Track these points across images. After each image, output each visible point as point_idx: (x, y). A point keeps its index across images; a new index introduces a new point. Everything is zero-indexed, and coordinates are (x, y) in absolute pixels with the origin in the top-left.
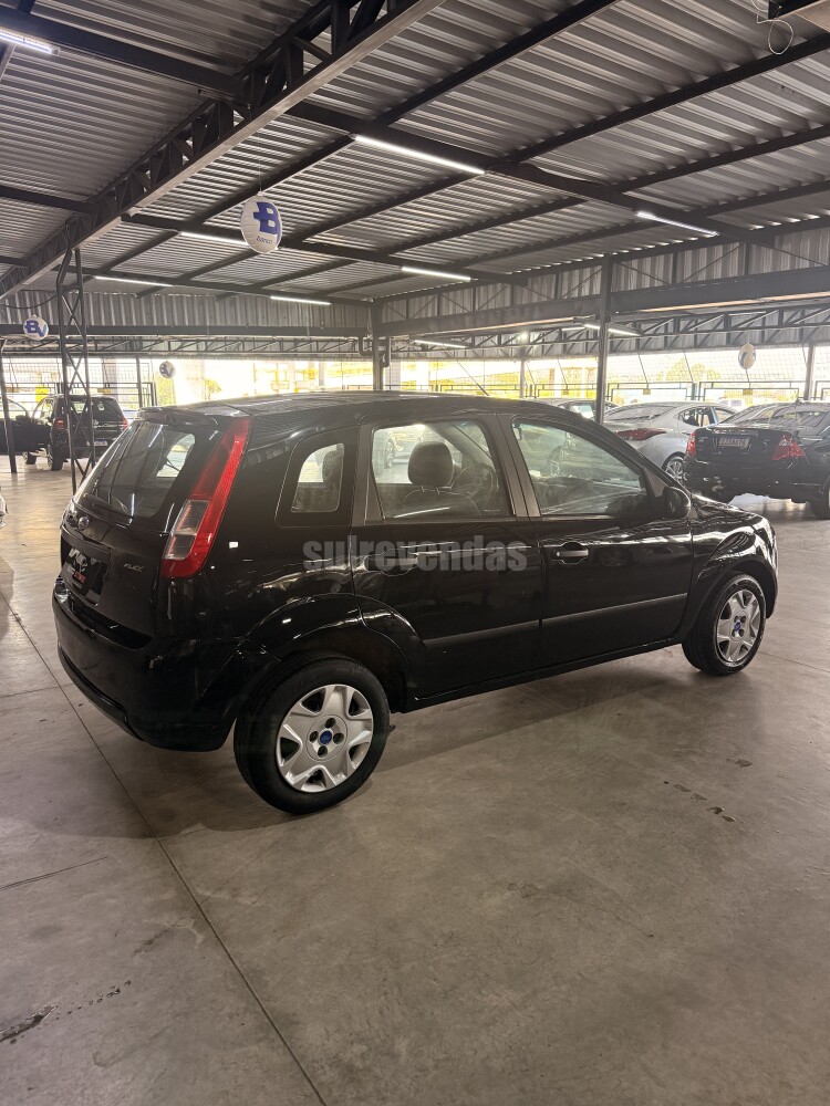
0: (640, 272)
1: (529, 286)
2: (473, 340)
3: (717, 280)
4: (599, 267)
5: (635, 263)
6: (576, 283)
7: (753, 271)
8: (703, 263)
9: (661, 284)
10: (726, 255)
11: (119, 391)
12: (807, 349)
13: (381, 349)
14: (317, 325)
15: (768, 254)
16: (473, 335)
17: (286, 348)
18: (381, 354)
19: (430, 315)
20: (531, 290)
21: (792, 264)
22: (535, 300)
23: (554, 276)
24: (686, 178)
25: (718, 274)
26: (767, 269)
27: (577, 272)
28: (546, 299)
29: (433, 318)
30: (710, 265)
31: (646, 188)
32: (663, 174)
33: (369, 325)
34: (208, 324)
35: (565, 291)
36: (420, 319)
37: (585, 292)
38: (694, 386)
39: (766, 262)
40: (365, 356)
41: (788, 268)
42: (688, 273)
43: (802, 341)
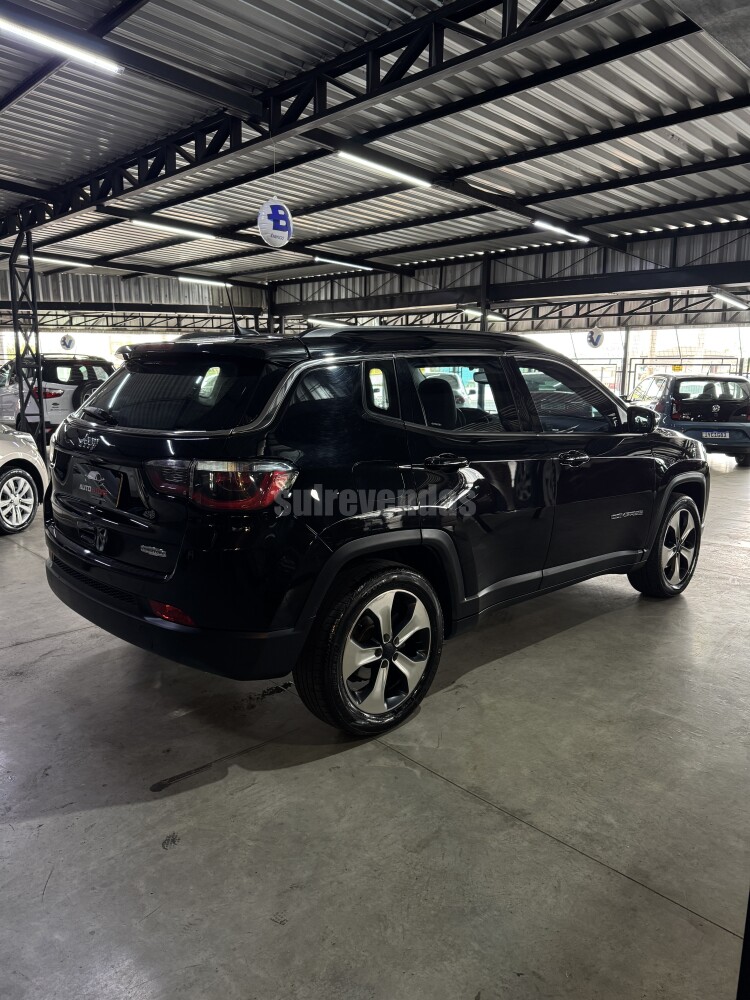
0: (514, 268)
1: (416, 277)
3: (579, 277)
4: (479, 263)
5: (510, 261)
6: (458, 275)
7: (609, 271)
8: (568, 263)
9: (533, 278)
10: (586, 257)
14: (216, 304)
15: (621, 258)
19: (323, 298)
20: (418, 280)
21: (641, 266)
22: (421, 288)
23: (439, 269)
24: (578, 198)
25: (580, 271)
26: (621, 269)
27: (459, 267)
28: (431, 289)
29: (326, 301)
30: (573, 264)
31: (543, 204)
32: (561, 193)
33: (264, 307)
34: (113, 301)
35: (448, 282)
36: (314, 302)
37: (468, 283)
39: (620, 265)
41: (637, 268)
42: (555, 270)
43: (620, 325)
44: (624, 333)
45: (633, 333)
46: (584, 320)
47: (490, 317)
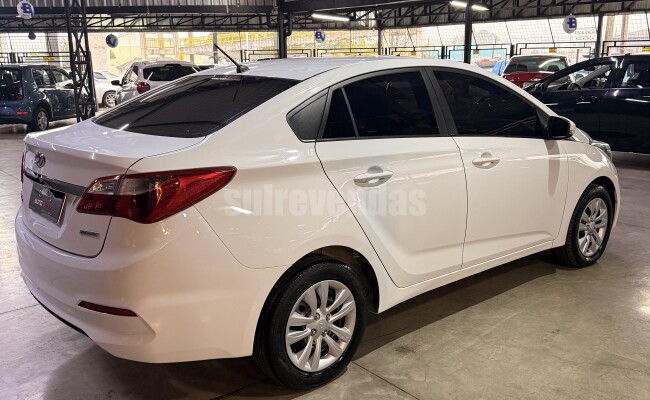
2: (355, 15)
11: (61, 59)
12: (597, 18)
13: (286, 21)
14: (234, 4)
16: (355, 11)
17: (206, 23)
18: (285, 25)
33: (275, 4)
34: (148, 4)
38: (512, 47)
40: (271, 28)
43: (593, 13)
46: (560, 8)
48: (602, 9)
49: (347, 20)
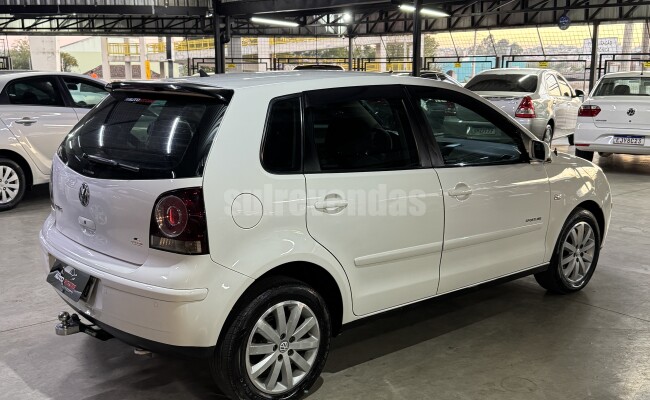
2: (305, 19)
14: (162, 4)
16: (304, 14)
17: (134, 25)
34: (59, 3)
38: (498, 59)
43: (588, 20)
44: (592, 27)
45: (602, 28)
46: (550, 13)
47: (425, 12)
48: (598, 17)
49: (296, 25)
